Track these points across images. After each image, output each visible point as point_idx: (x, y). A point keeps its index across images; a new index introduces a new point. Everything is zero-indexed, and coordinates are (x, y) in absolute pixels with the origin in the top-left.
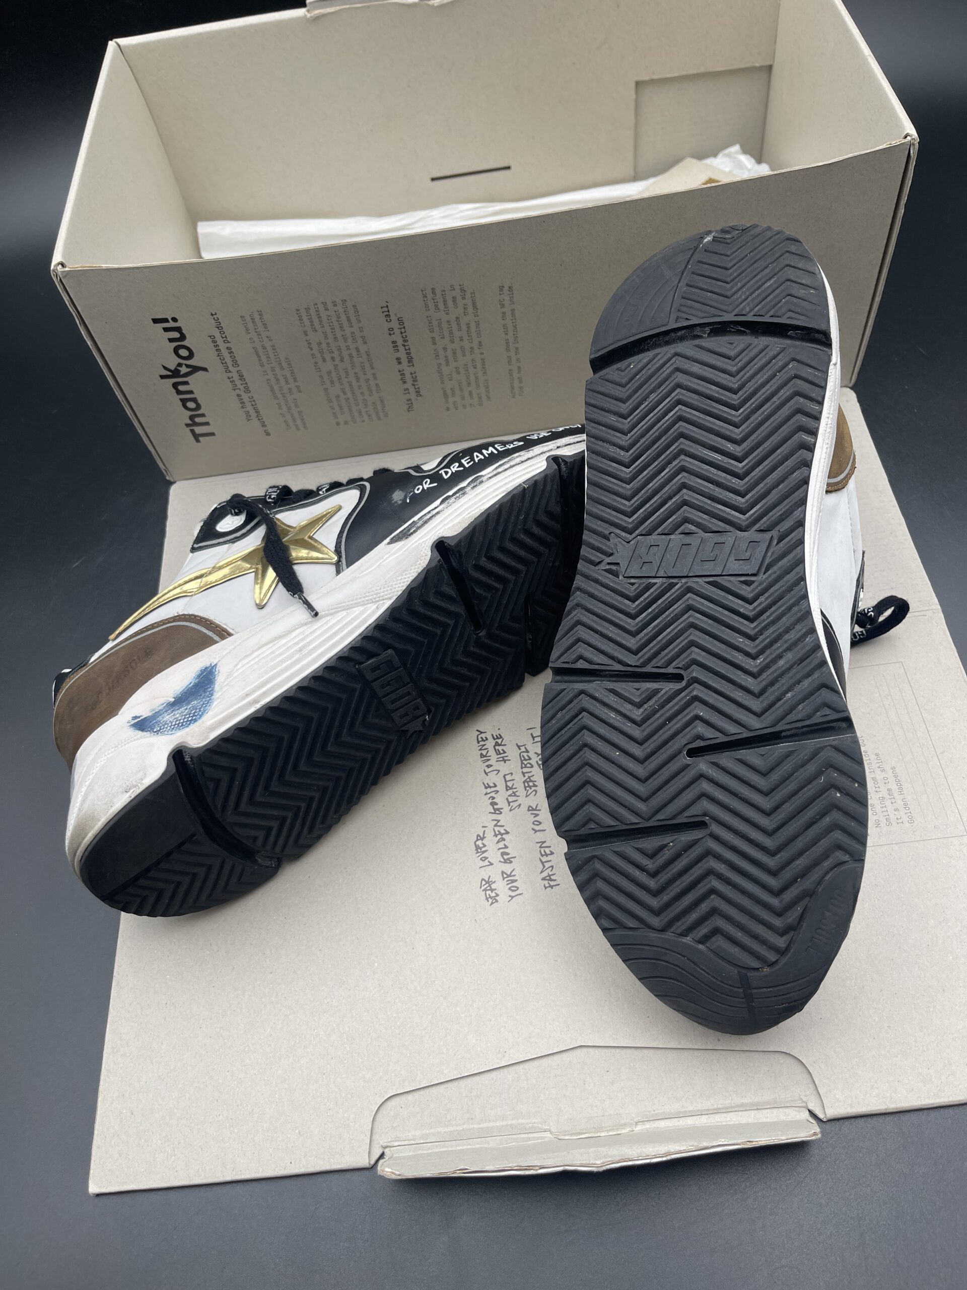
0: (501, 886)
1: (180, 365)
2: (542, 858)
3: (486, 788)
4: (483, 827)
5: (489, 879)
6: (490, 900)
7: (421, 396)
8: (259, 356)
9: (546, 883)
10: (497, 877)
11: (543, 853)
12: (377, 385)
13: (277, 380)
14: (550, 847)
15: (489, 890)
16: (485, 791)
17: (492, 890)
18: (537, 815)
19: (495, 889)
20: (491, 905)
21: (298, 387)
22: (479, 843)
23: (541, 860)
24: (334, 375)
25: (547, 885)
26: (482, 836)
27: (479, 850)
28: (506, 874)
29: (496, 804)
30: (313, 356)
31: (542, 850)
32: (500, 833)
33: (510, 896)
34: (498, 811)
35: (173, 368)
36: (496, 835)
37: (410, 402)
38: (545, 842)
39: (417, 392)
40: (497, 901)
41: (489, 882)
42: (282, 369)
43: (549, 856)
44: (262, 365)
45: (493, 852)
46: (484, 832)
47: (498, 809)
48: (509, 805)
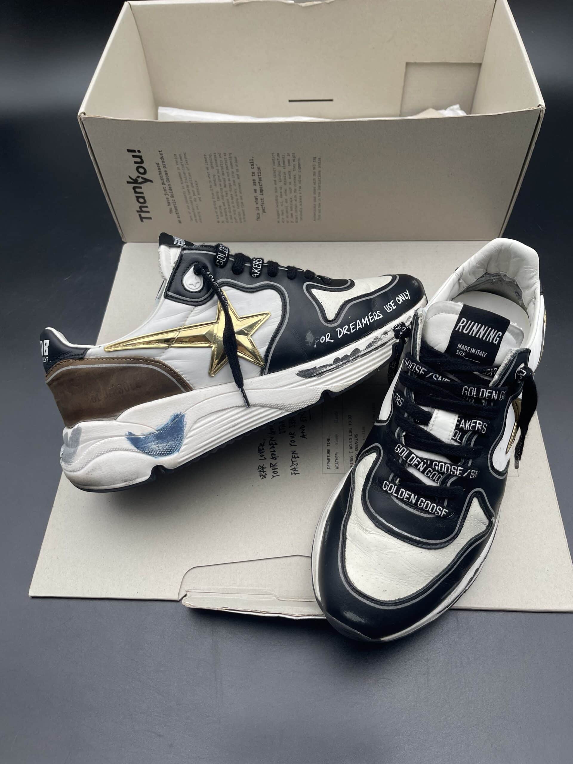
1: (138, 177)
5: (264, 465)
6: (262, 477)
7: (265, 212)
8: (181, 178)
10: (267, 465)
12: (242, 203)
13: (189, 193)
20: (262, 479)
21: (200, 198)
22: (261, 448)
24: (220, 194)
26: (262, 443)
27: (260, 451)
28: (272, 465)
30: (210, 182)
33: (272, 476)
35: (134, 178)
36: (270, 445)
37: (258, 215)
39: (263, 210)
40: (265, 477)
42: (193, 187)
44: (182, 183)
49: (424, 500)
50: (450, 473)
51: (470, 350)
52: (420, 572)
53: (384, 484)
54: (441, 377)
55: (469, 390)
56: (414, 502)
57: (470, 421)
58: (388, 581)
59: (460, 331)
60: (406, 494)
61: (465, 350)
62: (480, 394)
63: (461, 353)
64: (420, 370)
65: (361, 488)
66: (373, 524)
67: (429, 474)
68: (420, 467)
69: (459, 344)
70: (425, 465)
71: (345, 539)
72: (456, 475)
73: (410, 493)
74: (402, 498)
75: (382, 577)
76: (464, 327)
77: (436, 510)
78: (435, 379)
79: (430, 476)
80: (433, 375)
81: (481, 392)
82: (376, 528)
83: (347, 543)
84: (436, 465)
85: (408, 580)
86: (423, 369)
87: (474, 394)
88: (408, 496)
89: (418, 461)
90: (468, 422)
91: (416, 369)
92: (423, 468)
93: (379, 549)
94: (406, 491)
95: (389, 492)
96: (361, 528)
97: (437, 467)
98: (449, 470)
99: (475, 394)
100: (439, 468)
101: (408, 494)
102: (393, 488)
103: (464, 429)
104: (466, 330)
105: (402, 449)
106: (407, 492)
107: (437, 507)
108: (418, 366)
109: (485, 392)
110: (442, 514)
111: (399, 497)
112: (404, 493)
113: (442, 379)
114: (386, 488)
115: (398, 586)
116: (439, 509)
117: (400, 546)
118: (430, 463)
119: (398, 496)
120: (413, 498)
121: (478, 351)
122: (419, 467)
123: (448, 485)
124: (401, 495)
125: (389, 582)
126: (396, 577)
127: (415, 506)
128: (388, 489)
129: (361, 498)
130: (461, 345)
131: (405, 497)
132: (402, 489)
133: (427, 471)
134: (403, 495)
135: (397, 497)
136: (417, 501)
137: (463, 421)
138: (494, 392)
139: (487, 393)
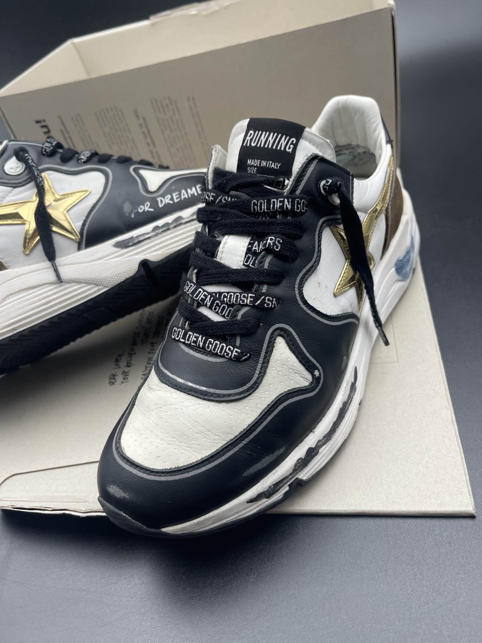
49: (212, 341)
50: (240, 302)
51: (260, 164)
53: (173, 331)
54: (230, 199)
55: (259, 204)
56: (201, 344)
59: (248, 145)
61: (255, 165)
62: (271, 206)
63: (252, 169)
64: (209, 197)
66: (158, 380)
67: (218, 308)
68: (207, 302)
69: (249, 160)
70: (213, 300)
72: (246, 304)
73: (198, 335)
74: (189, 342)
76: (251, 140)
77: (225, 352)
78: (224, 201)
79: (218, 310)
80: (222, 198)
81: (272, 203)
82: (160, 383)
84: (225, 296)
86: (212, 194)
87: (264, 208)
88: (195, 339)
89: (204, 296)
92: (211, 302)
94: (193, 334)
95: (176, 338)
97: (225, 299)
98: (239, 300)
100: (228, 299)
101: (195, 337)
102: (181, 334)
103: (258, 252)
104: (254, 143)
105: (189, 286)
106: (195, 334)
107: (227, 347)
108: (207, 193)
110: (233, 355)
111: (186, 342)
112: (191, 337)
116: (229, 349)
118: (218, 296)
120: (201, 340)
121: (270, 164)
123: (239, 317)
124: (188, 340)
127: (203, 350)
128: (176, 336)
130: (251, 160)
131: (192, 341)
132: (189, 333)
133: (215, 305)
134: (190, 339)
135: (184, 343)
136: (205, 343)
137: (256, 243)
138: (286, 200)
139: (278, 203)
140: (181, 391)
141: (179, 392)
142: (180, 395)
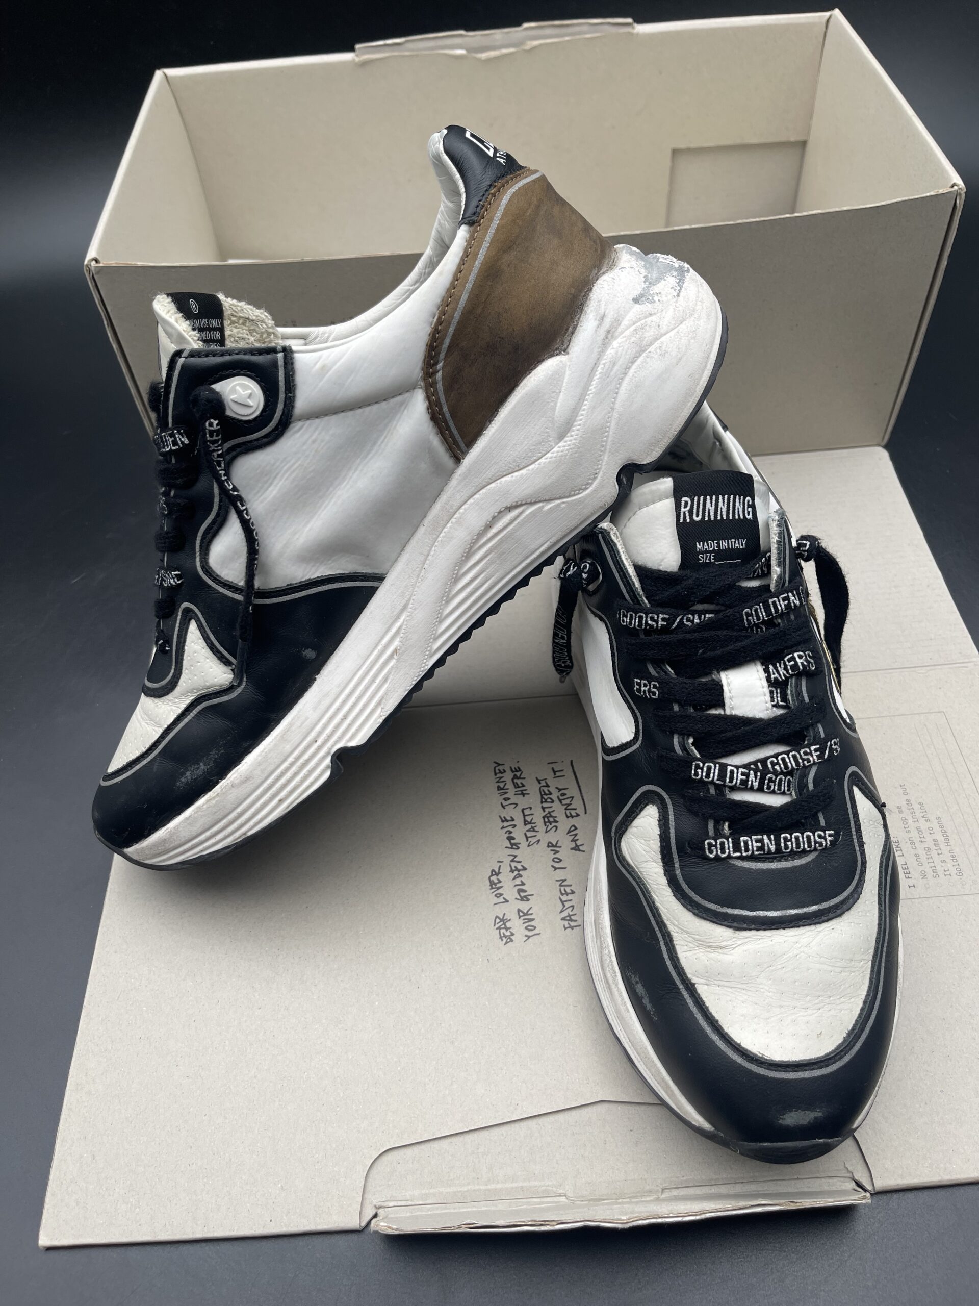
0: (517, 925)
2: (561, 897)
3: (503, 821)
4: (499, 862)
5: (504, 917)
6: (505, 940)
9: (566, 923)
10: (512, 914)
11: (563, 892)
14: (570, 886)
15: (503, 928)
16: (501, 825)
17: (507, 929)
18: (557, 852)
19: (510, 928)
20: (505, 944)
22: (494, 878)
23: (560, 899)
25: (567, 926)
26: (497, 871)
27: (494, 886)
28: (522, 912)
29: (514, 839)
31: (562, 889)
32: (517, 869)
33: (526, 936)
34: (515, 846)
36: (512, 871)
38: (565, 880)
40: (512, 940)
41: (504, 920)
43: (569, 895)
45: (509, 889)
46: (500, 867)
47: (515, 844)
48: (527, 840)
49: (788, 836)
50: (804, 764)
51: (719, 546)
52: (849, 965)
53: (706, 846)
54: (696, 616)
55: (753, 613)
56: (773, 848)
57: (782, 662)
58: (813, 1014)
59: (688, 520)
60: (754, 842)
61: (711, 549)
62: (773, 610)
63: (707, 556)
64: (657, 622)
65: (664, 880)
66: (728, 929)
67: (772, 784)
68: (752, 781)
69: (697, 543)
70: (759, 774)
71: (691, 988)
72: (814, 763)
73: (760, 837)
74: (750, 853)
75: (801, 1014)
76: (691, 512)
77: (816, 842)
78: (689, 624)
79: (774, 788)
80: (682, 619)
81: (772, 606)
82: (738, 932)
83: (699, 991)
84: (773, 764)
85: (840, 990)
86: (661, 616)
87: (763, 616)
88: (759, 844)
89: (743, 774)
90: (780, 666)
91: (650, 622)
92: (758, 780)
93: (766, 966)
94: (751, 838)
95: (723, 856)
96: (709, 950)
97: (777, 767)
98: (800, 761)
99: (764, 614)
100: (782, 766)
101: (757, 841)
102: (726, 846)
103: (780, 680)
104: (697, 516)
105: (705, 769)
106: (753, 837)
107: (814, 835)
108: (650, 615)
109: (778, 603)
110: (828, 842)
111: (744, 854)
112: (750, 843)
113: (700, 618)
114: (715, 853)
115: (832, 1012)
116: (820, 836)
117: (795, 939)
118: (762, 766)
119: (742, 853)
120: (769, 842)
121: (732, 542)
122: (750, 783)
123: (811, 786)
124: (747, 850)
125: (816, 1015)
126: (821, 998)
127: (779, 855)
128: (719, 853)
129: (674, 898)
130: (701, 543)
131: (755, 849)
132: (742, 839)
133: (766, 781)
134: (750, 848)
135: (741, 858)
136: (778, 844)
137: (771, 667)
138: (790, 594)
139: (781, 602)
140: (784, 928)
141: (781, 932)
142: (786, 935)
